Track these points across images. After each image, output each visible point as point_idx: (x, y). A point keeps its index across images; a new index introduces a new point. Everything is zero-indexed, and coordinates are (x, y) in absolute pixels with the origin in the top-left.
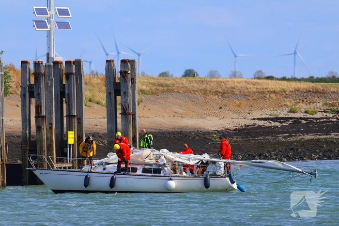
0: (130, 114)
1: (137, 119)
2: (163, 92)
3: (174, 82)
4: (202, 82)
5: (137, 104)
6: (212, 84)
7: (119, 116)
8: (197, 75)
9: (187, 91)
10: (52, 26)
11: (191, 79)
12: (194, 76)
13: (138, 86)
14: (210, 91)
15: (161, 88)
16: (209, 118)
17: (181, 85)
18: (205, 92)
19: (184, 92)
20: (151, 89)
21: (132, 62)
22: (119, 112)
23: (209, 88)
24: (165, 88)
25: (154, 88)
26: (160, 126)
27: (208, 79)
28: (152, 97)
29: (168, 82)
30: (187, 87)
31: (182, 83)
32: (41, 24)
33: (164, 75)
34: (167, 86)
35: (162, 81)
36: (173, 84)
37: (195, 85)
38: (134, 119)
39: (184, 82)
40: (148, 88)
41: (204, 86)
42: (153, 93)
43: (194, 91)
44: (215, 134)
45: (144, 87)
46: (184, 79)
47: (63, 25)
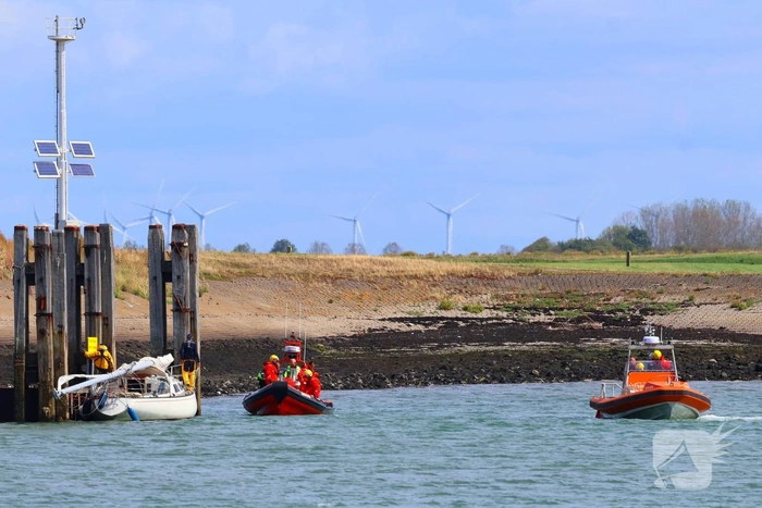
0: (186, 310)
1: (199, 319)
2: (240, 275)
3: (256, 260)
4: (301, 260)
5: (197, 294)
6: (317, 264)
7: (169, 313)
8: (294, 250)
9: (277, 274)
10: (65, 172)
11: (284, 255)
12: (289, 251)
13: (201, 266)
14: (314, 276)
15: (237, 270)
16: (312, 318)
17: (268, 266)
18: (306, 277)
19: (273, 276)
20: (220, 272)
21: (191, 229)
22: (169, 307)
23: (312, 270)
24: (243, 271)
25: (224, 270)
26: (234, 331)
27: (311, 257)
28: (222, 284)
29: (248, 261)
30: (277, 269)
31: (270, 263)
32: (46, 169)
33: (241, 249)
34: (246, 266)
35: (238, 258)
36: (256, 264)
37: (290, 265)
38: (193, 319)
39: (273, 260)
40: (216, 270)
41: (304, 267)
42: (223, 278)
43: (289, 275)
44: (322, 342)
45: (209, 269)
46: (274, 256)
47: (81, 170)
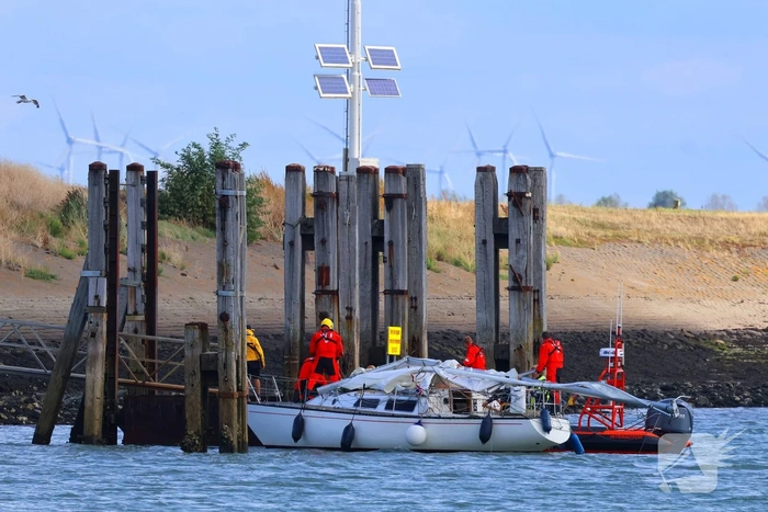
0: (527, 289)
1: (546, 302)
2: (605, 240)
3: (630, 219)
4: (694, 219)
5: (544, 266)
6: (717, 226)
7: (504, 293)
8: (684, 204)
9: (659, 239)
10: (358, 89)
11: (669, 211)
12: (676, 205)
13: (552, 226)
14: (712, 242)
15: (600, 233)
16: (708, 302)
17: (645, 227)
18: (700, 243)
19: (653, 242)
20: (577, 235)
21: (539, 171)
22: (504, 283)
23: (709, 234)
24: (610, 233)
25: (583, 232)
26: (595, 319)
27: (708, 214)
28: (580, 253)
29: (617, 220)
30: (658, 231)
31: (648, 222)
32: (331, 84)
33: (605, 202)
34: (614, 227)
35: (604, 215)
36: (628, 224)
37: (678, 226)
38: (537, 301)
39: (653, 219)
40: (571, 233)
41: (697, 229)
42: (581, 243)
43: (675, 240)
44: (722, 337)
45: (562, 230)
46: (653, 213)
47: (382, 87)
